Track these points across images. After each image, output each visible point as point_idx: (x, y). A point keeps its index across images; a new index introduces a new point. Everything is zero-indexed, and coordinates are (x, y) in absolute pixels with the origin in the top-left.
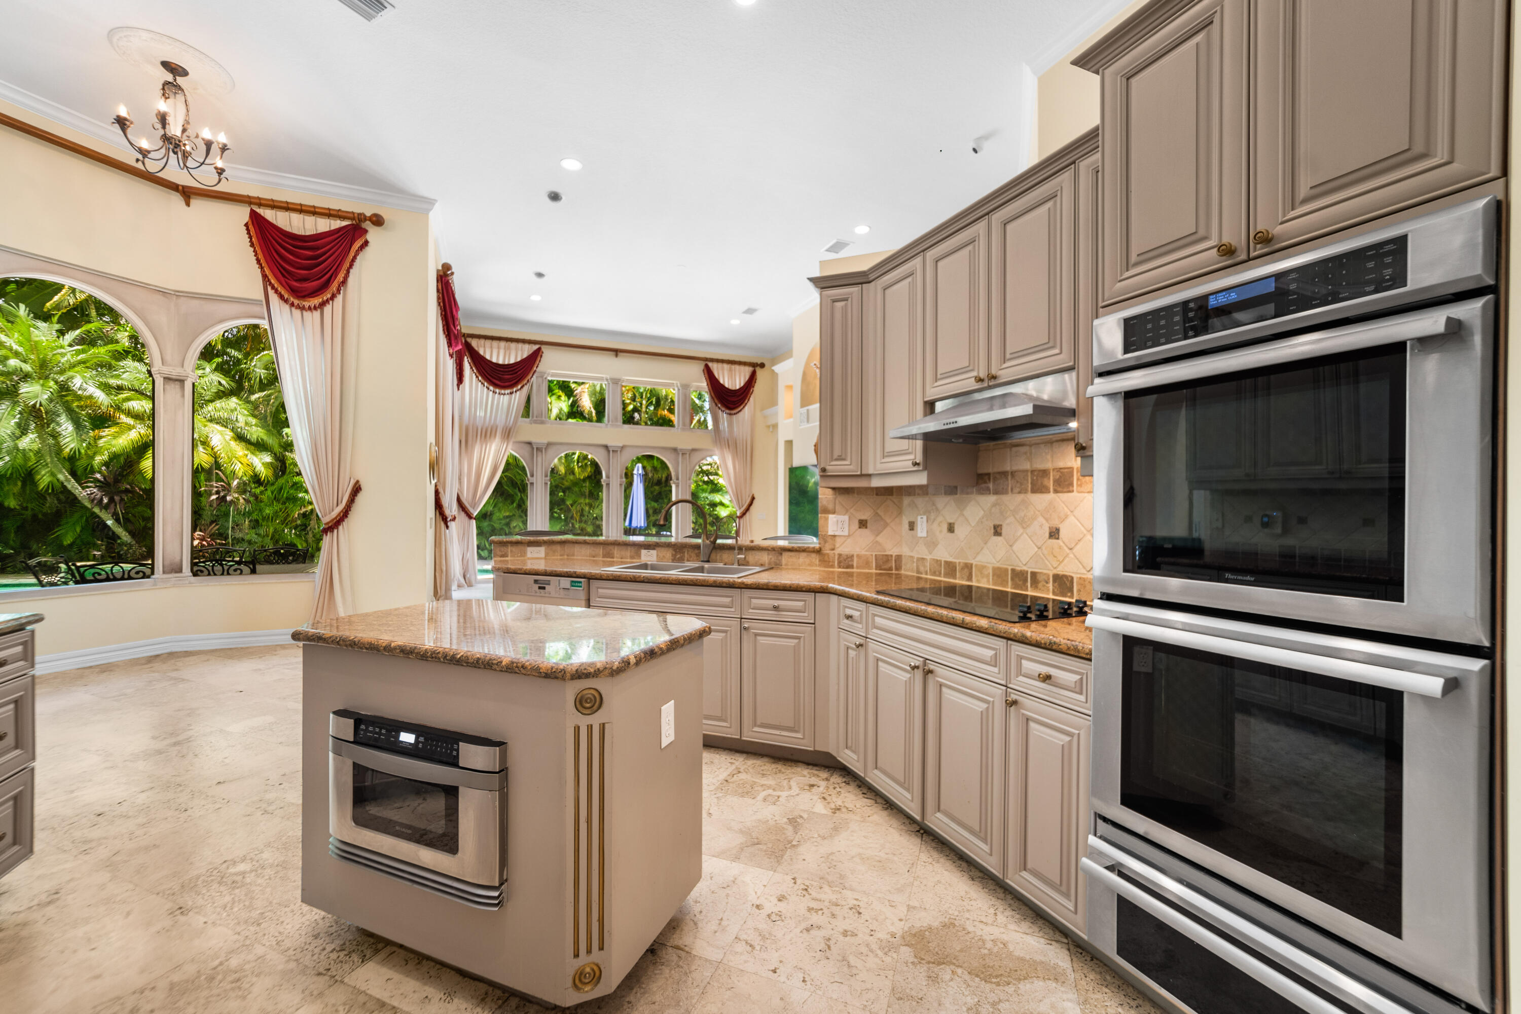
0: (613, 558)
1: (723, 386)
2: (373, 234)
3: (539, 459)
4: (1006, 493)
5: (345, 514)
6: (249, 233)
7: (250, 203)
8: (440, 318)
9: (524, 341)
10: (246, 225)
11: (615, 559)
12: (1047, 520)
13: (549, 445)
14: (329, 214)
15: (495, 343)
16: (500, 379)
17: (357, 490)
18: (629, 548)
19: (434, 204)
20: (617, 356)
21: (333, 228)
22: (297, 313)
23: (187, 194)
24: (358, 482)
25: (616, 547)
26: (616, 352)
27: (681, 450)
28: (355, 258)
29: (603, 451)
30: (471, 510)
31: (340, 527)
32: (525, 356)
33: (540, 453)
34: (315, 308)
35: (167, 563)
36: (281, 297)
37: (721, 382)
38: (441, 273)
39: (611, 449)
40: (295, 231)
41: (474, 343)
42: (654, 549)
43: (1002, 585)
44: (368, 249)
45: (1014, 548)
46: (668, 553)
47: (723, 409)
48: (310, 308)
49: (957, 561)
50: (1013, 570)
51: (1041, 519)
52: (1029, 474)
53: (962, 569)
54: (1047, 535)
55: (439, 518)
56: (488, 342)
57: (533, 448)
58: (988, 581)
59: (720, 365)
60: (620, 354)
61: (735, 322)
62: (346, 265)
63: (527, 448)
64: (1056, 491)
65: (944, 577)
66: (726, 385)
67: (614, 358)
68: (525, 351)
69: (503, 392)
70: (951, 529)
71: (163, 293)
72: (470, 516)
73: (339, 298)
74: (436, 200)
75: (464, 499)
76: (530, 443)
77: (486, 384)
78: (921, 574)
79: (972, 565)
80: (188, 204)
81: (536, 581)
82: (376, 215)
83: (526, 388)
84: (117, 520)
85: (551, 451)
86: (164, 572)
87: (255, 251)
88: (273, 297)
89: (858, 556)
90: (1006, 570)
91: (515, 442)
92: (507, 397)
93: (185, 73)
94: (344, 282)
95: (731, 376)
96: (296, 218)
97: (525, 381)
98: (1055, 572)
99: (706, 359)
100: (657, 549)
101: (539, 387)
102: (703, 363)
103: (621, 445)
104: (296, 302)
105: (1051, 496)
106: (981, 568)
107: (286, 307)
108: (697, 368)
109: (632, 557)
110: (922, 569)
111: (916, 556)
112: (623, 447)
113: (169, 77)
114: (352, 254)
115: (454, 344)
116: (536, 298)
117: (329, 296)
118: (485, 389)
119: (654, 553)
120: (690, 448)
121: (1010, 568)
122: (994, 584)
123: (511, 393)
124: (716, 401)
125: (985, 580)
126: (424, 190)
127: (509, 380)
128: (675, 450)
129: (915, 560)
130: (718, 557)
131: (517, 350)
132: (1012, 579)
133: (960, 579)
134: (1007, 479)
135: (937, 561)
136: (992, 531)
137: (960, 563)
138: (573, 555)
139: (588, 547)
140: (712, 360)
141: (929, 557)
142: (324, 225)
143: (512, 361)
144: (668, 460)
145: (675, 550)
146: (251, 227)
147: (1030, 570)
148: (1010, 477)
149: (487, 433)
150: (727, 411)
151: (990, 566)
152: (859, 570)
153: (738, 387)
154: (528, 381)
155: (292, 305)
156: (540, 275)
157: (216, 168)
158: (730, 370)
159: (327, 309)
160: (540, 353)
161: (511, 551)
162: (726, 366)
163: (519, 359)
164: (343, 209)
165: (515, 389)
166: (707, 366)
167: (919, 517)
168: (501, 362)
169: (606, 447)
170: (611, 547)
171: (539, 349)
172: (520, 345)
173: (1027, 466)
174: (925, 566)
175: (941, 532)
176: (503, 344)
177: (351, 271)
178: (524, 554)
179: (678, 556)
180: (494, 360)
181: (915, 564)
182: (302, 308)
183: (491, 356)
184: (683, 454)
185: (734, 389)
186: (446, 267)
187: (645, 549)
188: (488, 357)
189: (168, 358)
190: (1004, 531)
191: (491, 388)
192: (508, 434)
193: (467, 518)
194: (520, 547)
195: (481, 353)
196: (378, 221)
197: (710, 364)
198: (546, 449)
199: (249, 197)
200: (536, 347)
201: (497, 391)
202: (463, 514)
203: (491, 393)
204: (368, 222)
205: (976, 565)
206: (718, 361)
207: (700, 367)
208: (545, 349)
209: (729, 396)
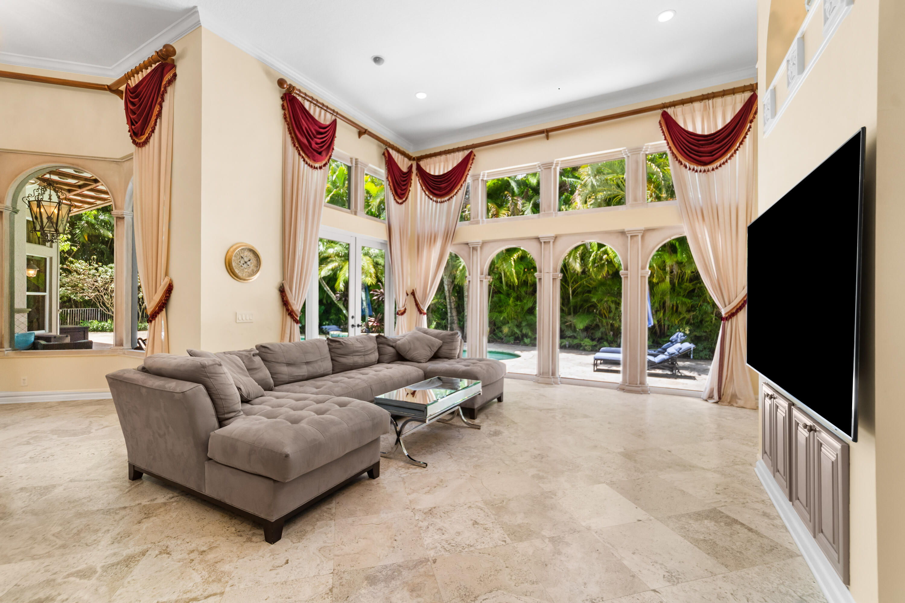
3: (475, 258)
9: (456, 151)
13: (484, 243)
15: (436, 159)
16: (440, 189)
20: (548, 137)
26: (547, 133)
29: (535, 244)
30: (421, 306)
32: (457, 164)
33: (478, 251)
37: (690, 129)
39: (542, 241)
41: (423, 163)
47: (697, 167)
57: (469, 247)
59: (687, 107)
60: (550, 134)
63: (465, 247)
67: (545, 140)
68: (457, 159)
69: (443, 200)
72: (420, 311)
75: (418, 296)
76: (467, 244)
77: (431, 196)
83: (461, 192)
85: (486, 249)
91: (454, 244)
92: (446, 204)
95: (708, 117)
97: (460, 187)
99: (664, 107)
101: (474, 187)
102: (660, 112)
103: (553, 235)
108: (649, 123)
112: (556, 238)
118: (430, 201)
123: (450, 200)
124: (680, 158)
127: (445, 188)
128: (622, 232)
131: (449, 160)
140: (674, 104)
143: (448, 170)
149: (431, 239)
150: (702, 168)
153: (720, 129)
154: (462, 185)
158: (705, 108)
160: (472, 157)
162: (697, 105)
163: (454, 167)
165: (452, 195)
166: (666, 116)
168: (441, 173)
169: (538, 239)
171: (471, 152)
172: (452, 155)
176: (442, 157)
180: (432, 173)
183: (430, 170)
185: (711, 132)
191: (434, 198)
192: (448, 237)
193: (418, 313)
195: (427, 170)
197: (670, 111)
198: (481, 248)
200: (467, 152)
201: (439, 200)
203: (433, 202)
206: (683, 102)
207: (656, 117)
208: (475, 151)
209: (702, 145)
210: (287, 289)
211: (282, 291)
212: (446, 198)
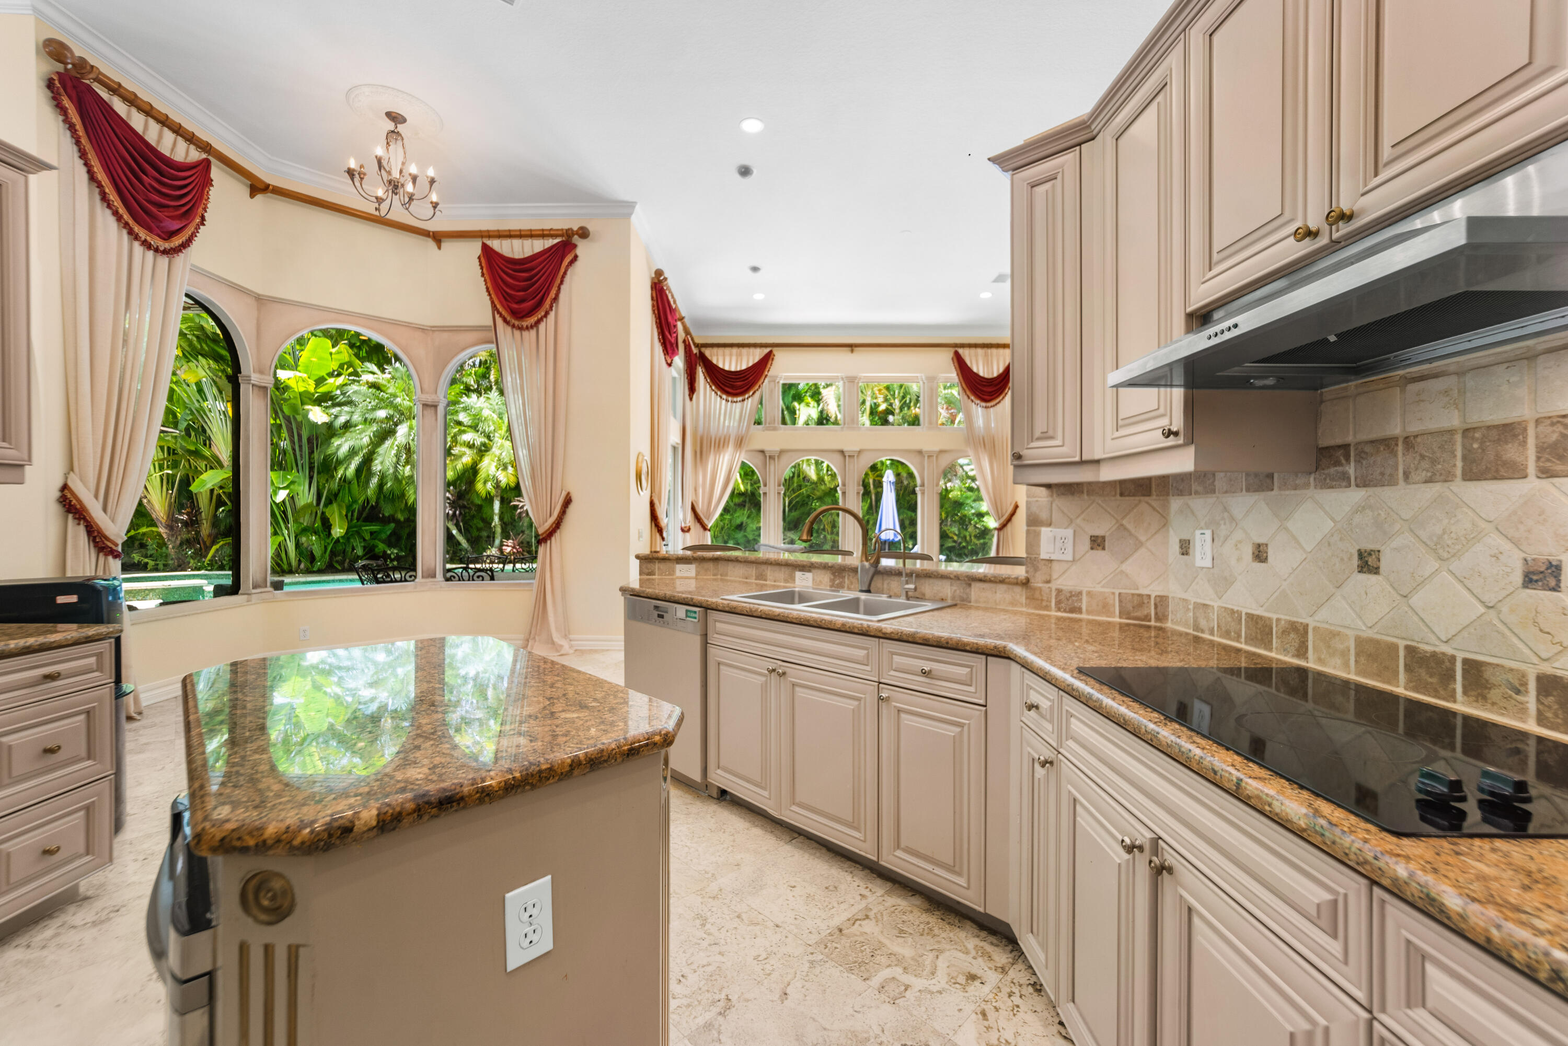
0: (766, 580)
1: (977, 375)
2: (583, 248)
3: (772, 467)
4: (1392, 482)
5: (557, 525)
6: (481, 265)
7: (482, 237)
8: (655, 326)
9: (755, 345)
10: (479, 258)
11: (768, 582)
12: (1516, 543)
13: (782, 452)
14: (543, 234)
15: (727, 350)
16: (732, 387)
17: (568, 502)
18: (783, 569)
19: (634, 207)
20: (852, 351)
21: (547, 246)
22: (517, 333)
23: (438, 238)
24: (568, 493)
25: (770, 567)
26: (852, 347)
27: (926, 452)
28: (565, 273)
29: (838, 457)
30: (706, 521)
31: (553, 539)
32: (757, 360)
33: (772, 462)
34: (532, 327)
35: (425, 569)
36: (505, 320)
37: (975, 370)
38: (656, 281)
39: (847, 454)
40: (517, 257)
41: (708, 352)
42: (810, 571)
43: (1378, 676)
44: (578, 264)
45: (1415, 600)
46: (825, 577)
47: (978, 402)
48: (527, 328)
49: (1274, 616)
50: (1410, 650)
51: (1496, 541)
52: (1458, 438)
53: (1285, 632)
54: (1518, 578)
55: (655, 530)
56: (721, 350)
57: (766, 457)
58: (1346, 665)
59: (973, 350)
60: (857, 348)
61: (986, 295)
62: (558, 281)
63: (760, 456)
64: (1546, 473)
65: (1246, 643)
66: (981, 374)
67: (850, 354)
68: (754, 356)
69: (735, 399)
70: (1260, 554)
71: (422, 329)
72: (704, 528)
73: (552, 314)
74: (636, 203)
75: (700, 509)
76: (762, 452)
77: (719, 393)
78: (1203, 631)
79: (1306, 627)
80: (439, 248)
81: (656, 607)
82: (582, 228)
83: (757, 394)
84: (460, 530)
85: (784, 458)
86: (423, 577)
87: (485, 280)
88: (499, 321)
89: (1089, 593)
90: (1393, 648)
91: (747, 451)
92: (739, 405)
93: (404, 120)
94: (556, 299)
95: (988, 363)
96: (517, 243)
97: (757, 387)
98: (1547, 669)
99: (956, 346)
100: (813, 571)
101: (771, 391)
102: (952, 350)
103: (858, 449)
104: (517, 323)
105: (1532, 484)
106: (1329, 636)
107: (509, 329)
108: (945, 358)
109: (786, 581)
110: (1203, 623)
111: (1193, 600)
112: (860, 452)
113: (390, 126)
114: (562, 270)
115: (670, 352)
116: (759, 297)
117: (543, 314)
118: (719, 399)
119: (809, 575)
120: (937, 448)
121: (1402, 644)
122: (1358, 673)
123: (743, 400)
124: (968, 393)
125: (1338, 661)
126: (623, 194)
127: (741, 387)
128: (920, 452)
129: (1191, 607)
130: (885, 586)
131: (748, 355)
132: (1408, 668)
133: (1278, 652)
134: (1394, 453)
135: (1233, 611)
136: (1355, 561)
137: (1278, 620)
138: (726, 575)
139: (741, 565)
140: (963, 346)
141: (1216, 604)
142: (539, 245)
143: (744, 367)
144: (912, 463)
145: (833, 574)
146: (482, 259)
147: (1460, 656)
148: (1400, 448)
149: (720, 444)
150: (984, 404)
151: (1351, 634)
152: (1091, 617)
153: (995, 375)
154: (759, 387)
155: (513, 326)
156: (755, 269)
157: (432, 203)
158: (986, 355)
159: (542, 326)
160: (772, 356)
161: (659, 568)
162: (980, 351)
163: (750, 364)
164: (555, 228)
165: (747, 396)
166: (957, 355)
167: (1198, 532)
168: (733, 369)
169: (842, 452)
170: (764, 567)
171: (771, 352)
172: (752, 350)
173: (1453, 420)
174: (1208, 619)
175: (1239, 559)
176: (735, 350)
177: (563, 287)
178: (672, 572)
179: (837, 582)
180: (727, 368)
181: (1191, 614)
182: (521, 328)
183: (724, 364)
184: (929, 457)
185: (990, 376)
186: (659, 273)
187: (800, 571)
188: (721, 366)
189: (426, 386)
190: (1383, 565)
191: (724, 397)
192: (740, 443)
193: (702, 530)
194: (668, 565)
195: (715, 362)
196: (584, 233)
197: (961, 351)
198: (779, 457)
199: (481, 231)
200: (767, 350)
201: (730, 399)
202: (698, 525)
203: (724, 402)
204: (576, 237)
205: (1315, 629)
206: (970, 346)
207: (948, 355)
208: (776, 351)
209: (985, 386)
210: (656, 501)
211: (652, 504)
212: (740, 398)
